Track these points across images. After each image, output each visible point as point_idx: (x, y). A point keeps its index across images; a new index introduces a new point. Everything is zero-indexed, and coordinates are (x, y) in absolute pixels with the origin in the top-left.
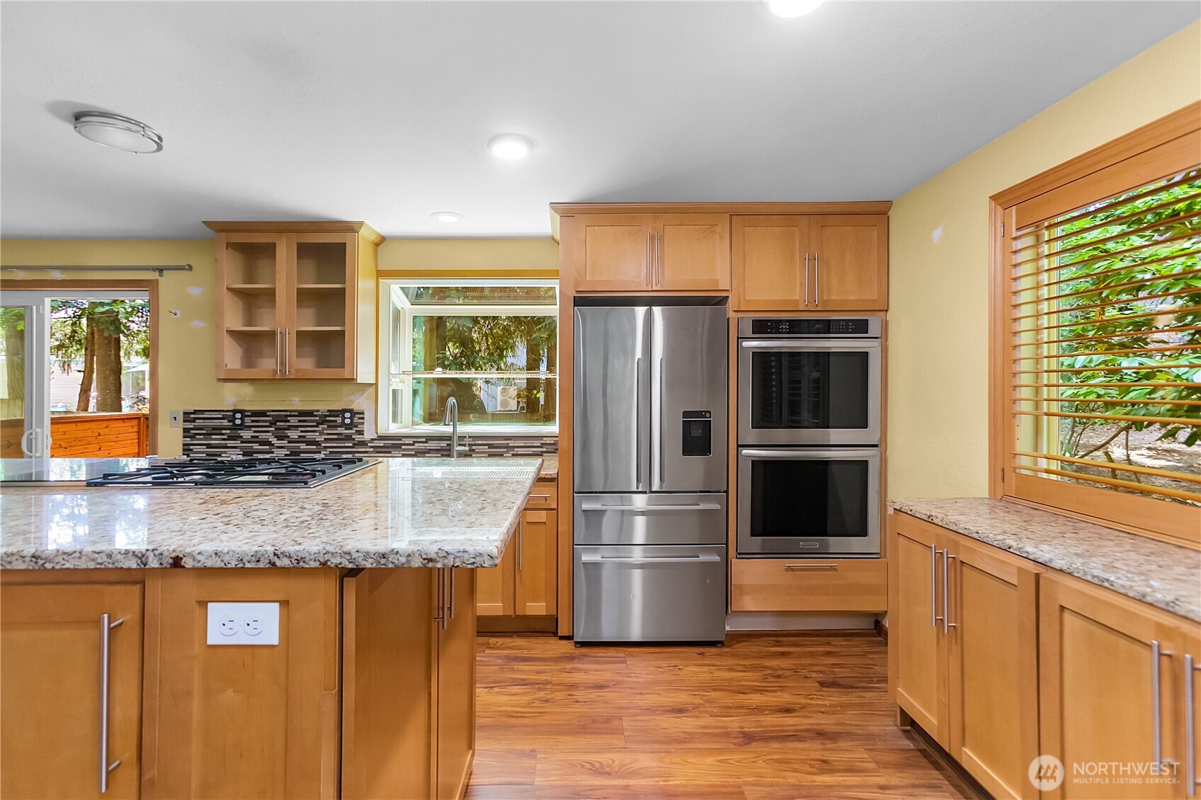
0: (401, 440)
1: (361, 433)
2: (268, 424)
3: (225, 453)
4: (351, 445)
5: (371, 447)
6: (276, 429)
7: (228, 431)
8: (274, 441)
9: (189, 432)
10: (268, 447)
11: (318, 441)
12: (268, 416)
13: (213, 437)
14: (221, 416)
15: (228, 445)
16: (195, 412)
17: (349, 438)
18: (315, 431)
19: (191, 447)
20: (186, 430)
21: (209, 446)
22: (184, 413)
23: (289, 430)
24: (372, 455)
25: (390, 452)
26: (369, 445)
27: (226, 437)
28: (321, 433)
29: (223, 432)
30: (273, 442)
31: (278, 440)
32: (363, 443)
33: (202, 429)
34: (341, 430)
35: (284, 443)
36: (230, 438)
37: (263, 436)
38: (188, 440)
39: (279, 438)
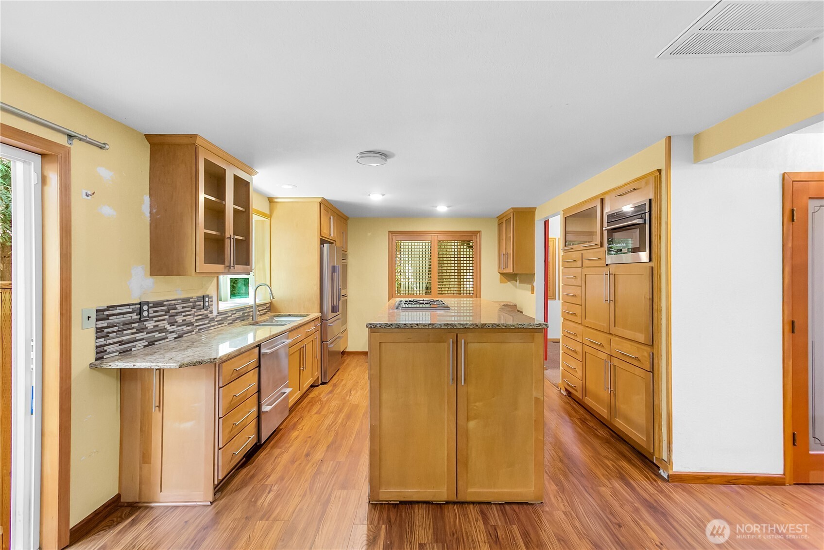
0: (227, 314)
1: (211, 312)
2: (163, 313)
3: (135, 346)
4: (207, 322)
5: (216, 321)
6: (169, 317)
7: (137, 324)
8: (168, 327)
9: (103, 331)
10: (164, 334)
11: (192, 323)
12: (164, 306)
13: (125, 332)
14: (130, 310)
15: (137, 338)
16: (109, 308)
17: (206, 317)
18: (190, 315)
19: (105, 348)
20: (99, 330)
21: (121, 343)
22: (97, 311)
23: (177, 315)
24: (216, 327)
25: (223, 323)
26: (216, 320)
27: (134, 331)
28: (194, 316)
29: (133, 325)
30: (167, 329)
31: (171, 326)
32: (212, 320)
33: (115, 326)
34: (203, 312)
35: (174, 328)
36: (139, 331)
37: (161, 324)
38: (102, 341)
39: (172, 324)
